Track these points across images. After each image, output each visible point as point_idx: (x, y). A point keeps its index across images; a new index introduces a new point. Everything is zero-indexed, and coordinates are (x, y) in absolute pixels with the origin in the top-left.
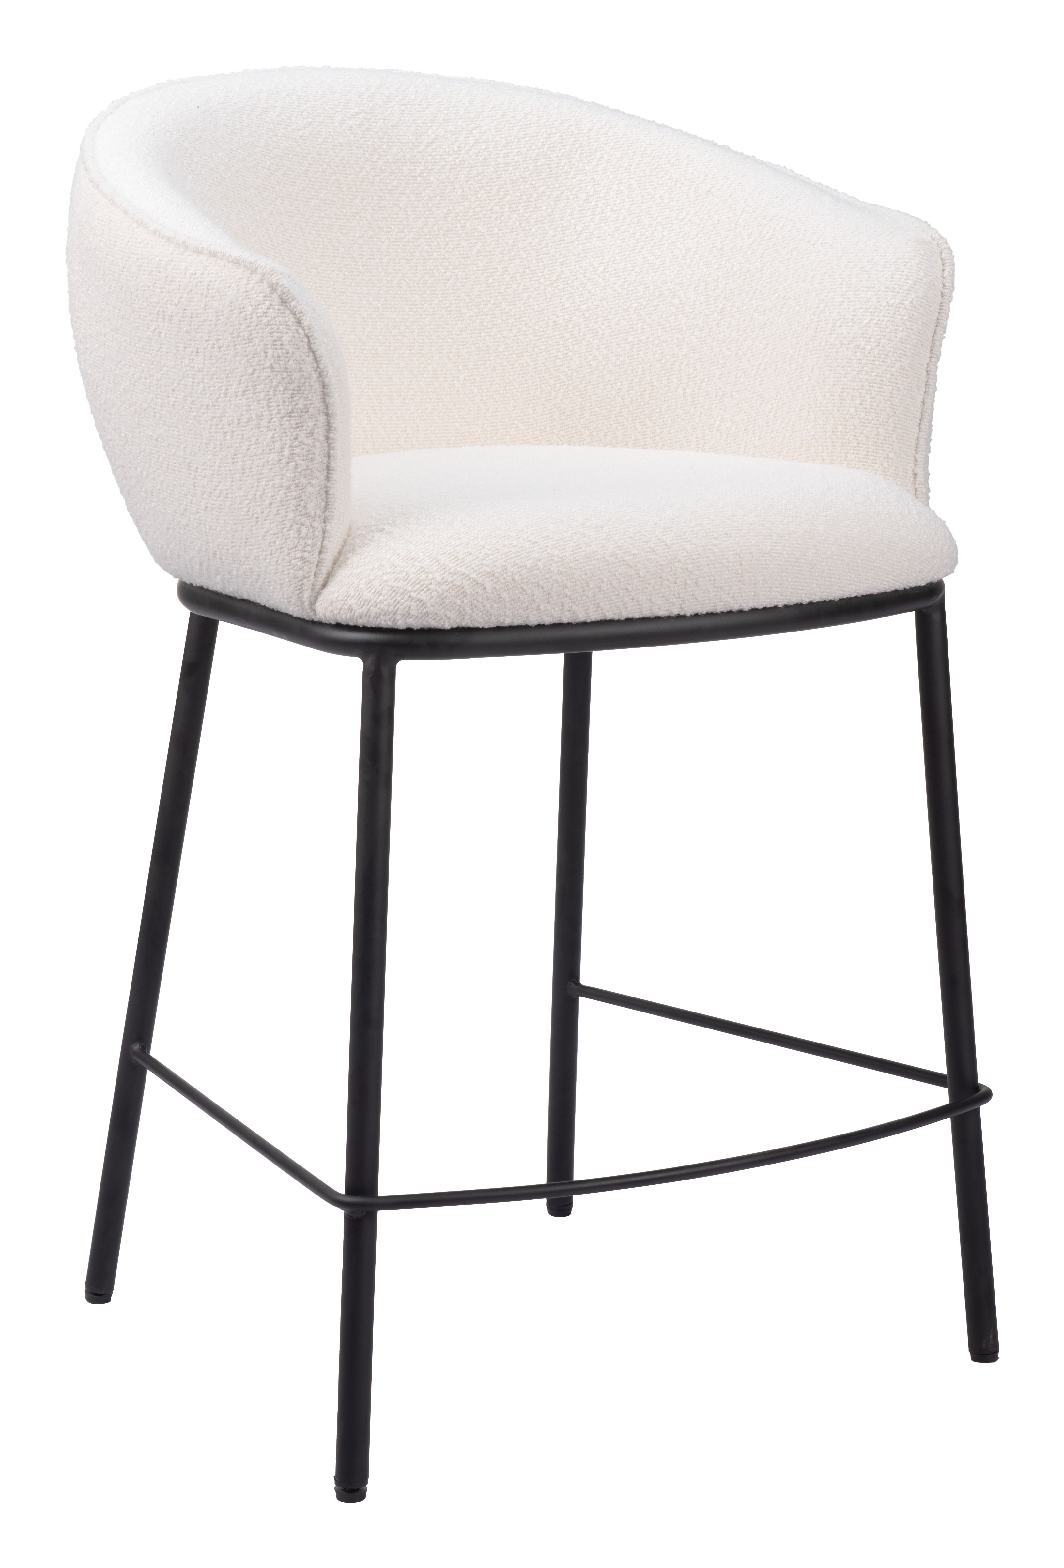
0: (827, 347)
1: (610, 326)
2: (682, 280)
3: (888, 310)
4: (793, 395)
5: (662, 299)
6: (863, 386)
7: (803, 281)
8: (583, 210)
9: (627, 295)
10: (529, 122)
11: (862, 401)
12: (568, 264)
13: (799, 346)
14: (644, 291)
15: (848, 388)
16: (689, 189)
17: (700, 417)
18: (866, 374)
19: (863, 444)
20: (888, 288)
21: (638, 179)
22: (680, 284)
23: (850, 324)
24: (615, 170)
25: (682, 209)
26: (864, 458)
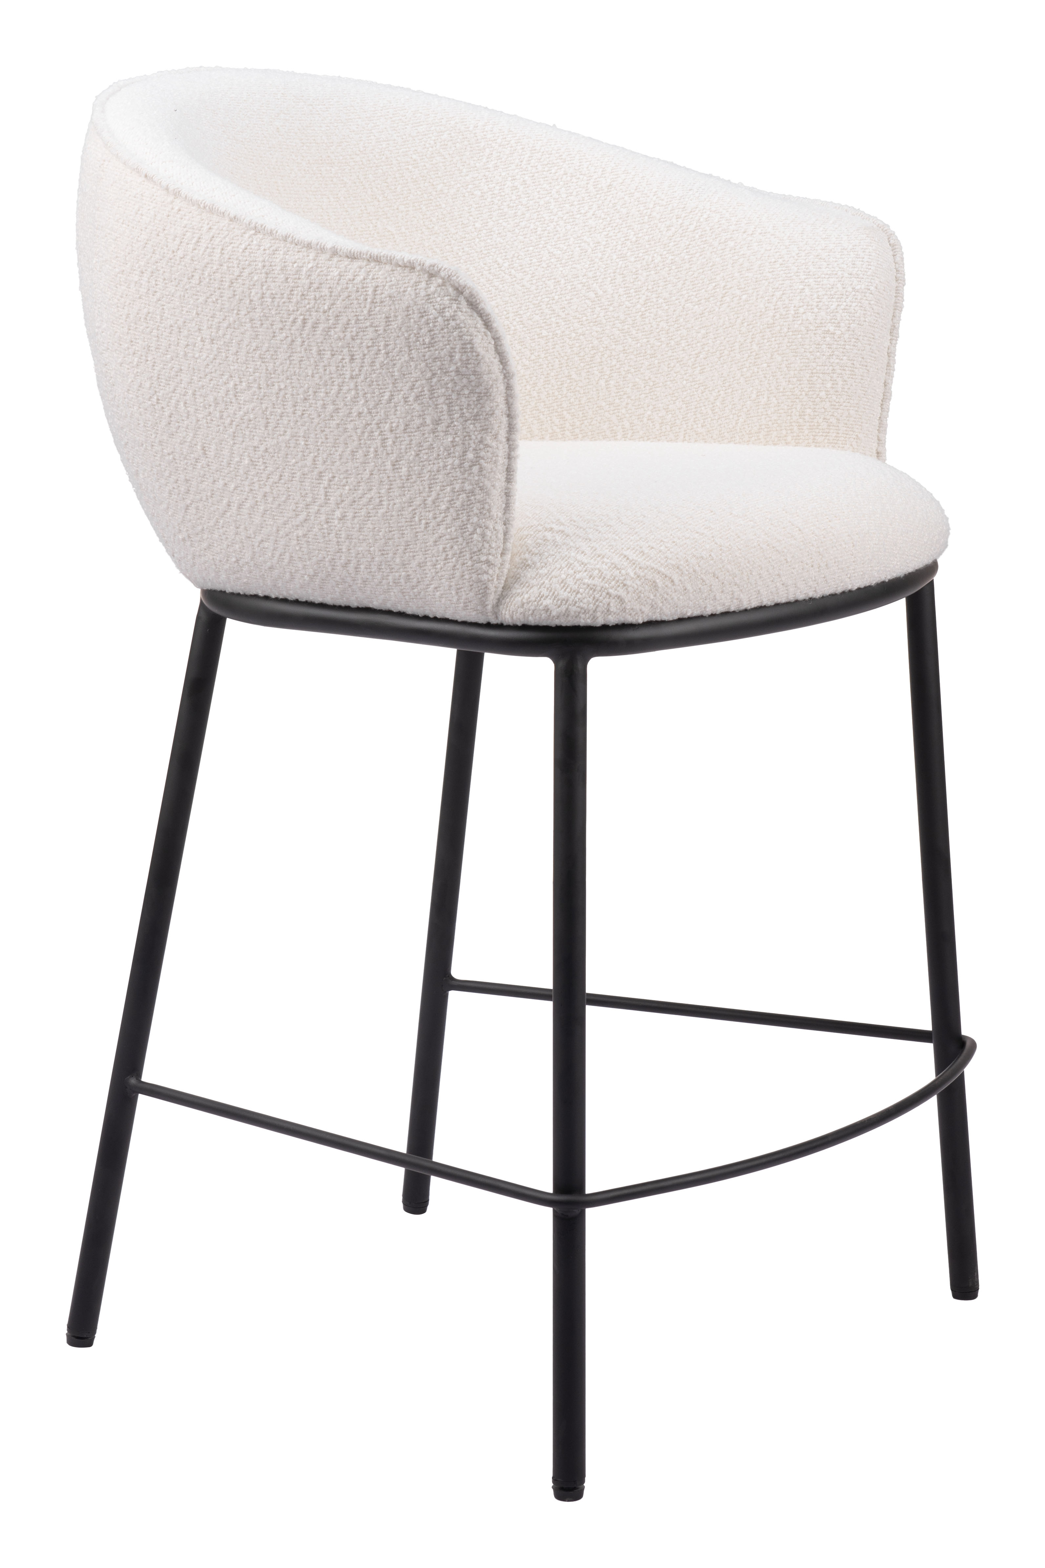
0: (791, 333)
1: (521, 321)
2: (595, 273)
3: (854, 295)
4: (746, 381)
5: (575, 293)
6: (834, 370)
7: (748, 270)
8: (479, 207)
9: (536, 290)
10: (418, 121)
11: (833, 384)
12: (471, 261)
13: (751, 334)
14: (554, 286)
15: (817, 373)
16: (587, 184)
17: (626, 407)
18: (837, 358)
19: (833, 426)
20: (851, 274)
21: (531, 175)
22: (593, 277)
23: (816, 310)
24: (505, 166)
25: (582, 203)
26: (834, 440)
